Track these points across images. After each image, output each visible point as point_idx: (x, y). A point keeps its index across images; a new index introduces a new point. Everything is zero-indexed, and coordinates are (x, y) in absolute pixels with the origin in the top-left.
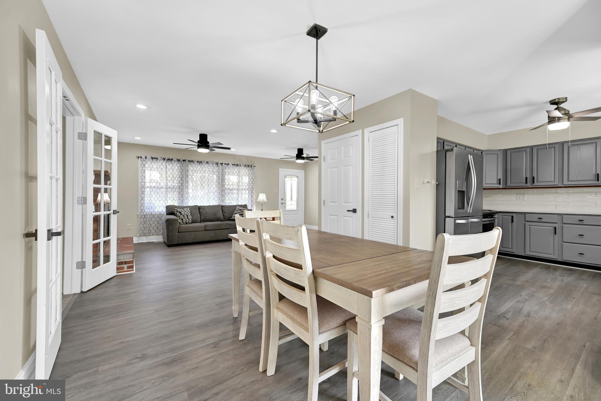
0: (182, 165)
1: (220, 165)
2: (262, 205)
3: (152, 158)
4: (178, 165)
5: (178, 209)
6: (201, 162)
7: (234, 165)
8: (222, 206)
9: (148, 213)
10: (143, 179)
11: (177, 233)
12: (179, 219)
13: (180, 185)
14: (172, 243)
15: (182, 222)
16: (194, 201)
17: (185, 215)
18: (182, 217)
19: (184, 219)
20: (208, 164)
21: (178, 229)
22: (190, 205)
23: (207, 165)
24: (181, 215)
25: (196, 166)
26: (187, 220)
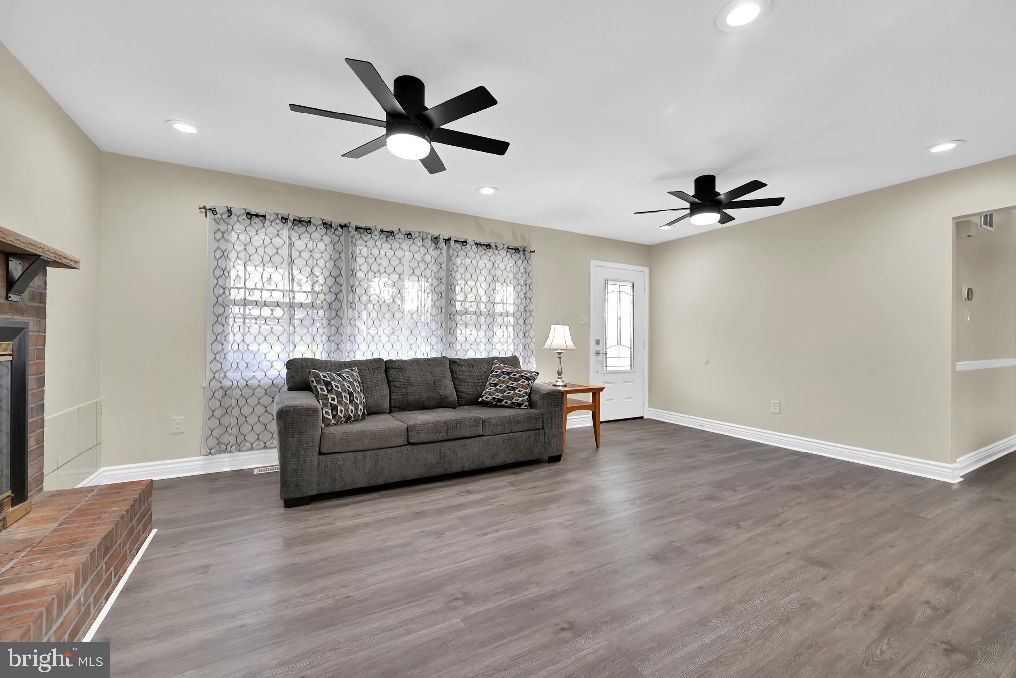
0: (337, 239)
1: (442, 244)
2: (559, 358)
3: (248, 213)
4: (327, 239)
5: (321, 374)
6: (393, 232)
7: (481, 245)
8: (453, 362)
9: (235, 383)
10: (221, 276)
11: (316, 458)
12: (325, 405)
13: (330, 298)
14: (298, 495)
15: (334, 416)
16: (373, 347)
17: (345, 391)
18: (333, 400)
19: (339, 407)
20: (412, 241)
21: (319, 441)
22: (359, 357)
23: (406, 244)
24: (329, 391)
25: (379, 244)
26: (351, 407)
